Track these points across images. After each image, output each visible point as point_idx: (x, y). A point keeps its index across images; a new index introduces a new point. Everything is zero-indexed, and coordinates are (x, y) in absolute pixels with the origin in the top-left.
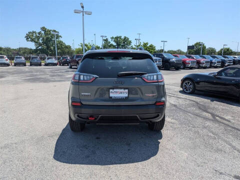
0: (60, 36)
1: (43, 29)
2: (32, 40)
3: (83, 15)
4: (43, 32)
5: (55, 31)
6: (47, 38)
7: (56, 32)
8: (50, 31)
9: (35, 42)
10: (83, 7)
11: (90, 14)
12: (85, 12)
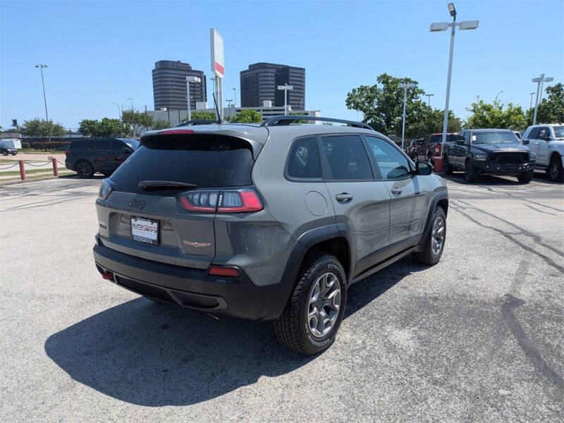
0: (422, 92)
1: (384, 79)
2: (357, 107)
3: (453, 33)
4: (381, 86)
5: (407, 80)
6: (388, 99)
7: (411, 82)
8: (396, 81)
9: (361, 109)
10: (453, 13)
11: (472, 26)
12: (460, 24)
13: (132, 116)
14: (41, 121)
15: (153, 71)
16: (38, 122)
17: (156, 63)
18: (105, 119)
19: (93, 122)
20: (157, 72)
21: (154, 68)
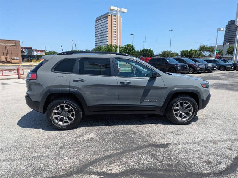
13: (204, 48)
14: (167, 51)
15: (226, 26)
16: (166, 52)
17: (228, 22)
18: (191, 50)
19: (186, 51)
20: (228, 26)
21: (227, 24)
